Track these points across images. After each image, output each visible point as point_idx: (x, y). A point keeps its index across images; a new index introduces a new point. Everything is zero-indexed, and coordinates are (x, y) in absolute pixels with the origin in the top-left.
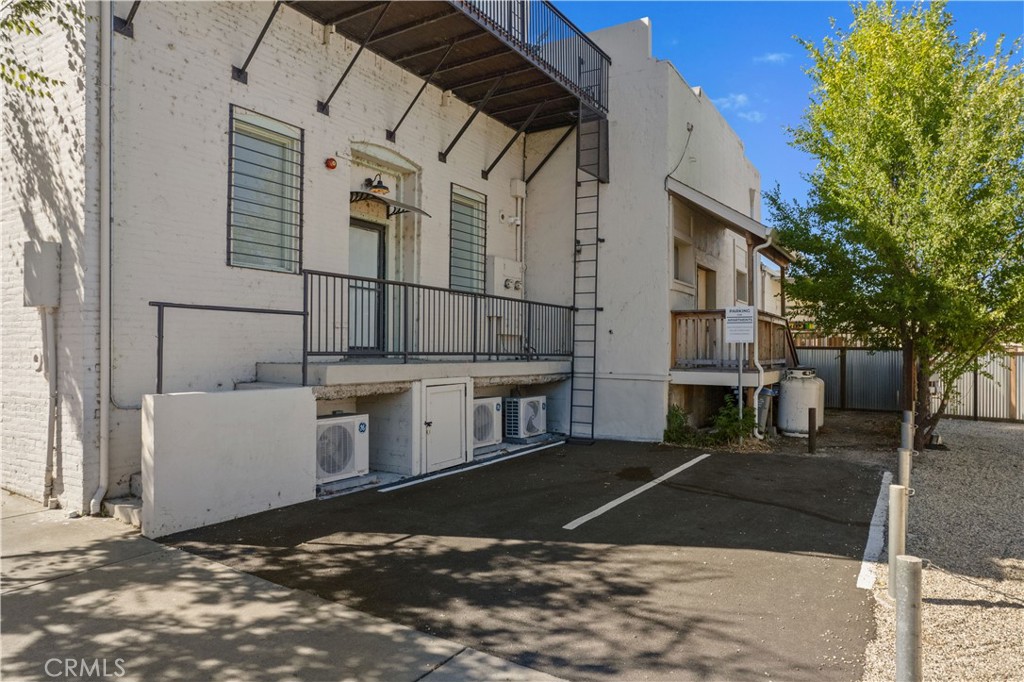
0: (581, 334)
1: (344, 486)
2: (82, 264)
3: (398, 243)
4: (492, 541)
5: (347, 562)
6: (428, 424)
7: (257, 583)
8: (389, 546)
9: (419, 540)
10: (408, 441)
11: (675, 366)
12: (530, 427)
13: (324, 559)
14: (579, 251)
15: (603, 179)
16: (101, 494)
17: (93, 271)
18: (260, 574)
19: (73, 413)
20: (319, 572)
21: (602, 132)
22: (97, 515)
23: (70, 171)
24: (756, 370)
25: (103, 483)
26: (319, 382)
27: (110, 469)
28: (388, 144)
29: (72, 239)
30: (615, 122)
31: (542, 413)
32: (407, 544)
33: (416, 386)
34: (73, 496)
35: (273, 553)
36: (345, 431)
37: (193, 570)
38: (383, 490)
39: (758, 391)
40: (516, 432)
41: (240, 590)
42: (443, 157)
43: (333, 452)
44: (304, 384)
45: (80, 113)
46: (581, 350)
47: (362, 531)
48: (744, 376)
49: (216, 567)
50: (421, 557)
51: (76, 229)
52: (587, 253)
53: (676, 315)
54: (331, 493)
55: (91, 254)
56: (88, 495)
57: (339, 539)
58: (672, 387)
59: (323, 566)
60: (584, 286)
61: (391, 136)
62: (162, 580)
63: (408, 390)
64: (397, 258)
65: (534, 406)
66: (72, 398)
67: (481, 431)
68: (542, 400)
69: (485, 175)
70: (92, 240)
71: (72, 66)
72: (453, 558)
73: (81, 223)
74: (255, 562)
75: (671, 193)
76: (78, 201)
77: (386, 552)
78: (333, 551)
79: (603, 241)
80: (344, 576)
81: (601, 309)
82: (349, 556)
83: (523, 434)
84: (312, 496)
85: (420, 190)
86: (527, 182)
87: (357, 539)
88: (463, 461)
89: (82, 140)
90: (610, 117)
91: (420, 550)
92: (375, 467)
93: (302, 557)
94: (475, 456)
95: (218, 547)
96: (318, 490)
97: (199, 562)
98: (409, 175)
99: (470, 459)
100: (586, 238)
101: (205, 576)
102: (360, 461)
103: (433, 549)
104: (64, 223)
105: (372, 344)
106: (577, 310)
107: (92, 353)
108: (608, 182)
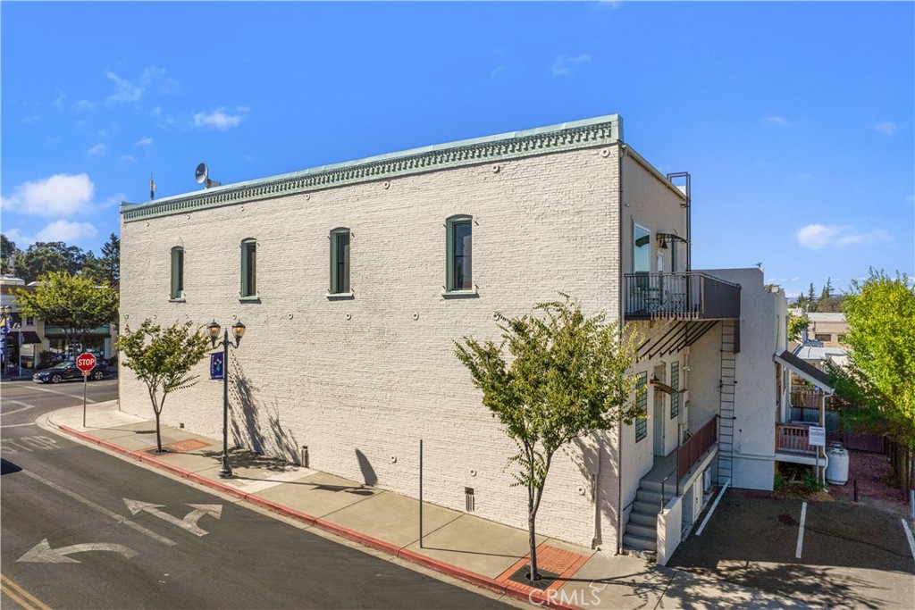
0: (724, 430)
6: (697, 499)
11: (777, 451)
13: (733, 573)
14: (722, 386)
15: (736, 350)
16: (621, 546)
17: (618, 462)
19: (609, 516)
21: (736, 325)
22: (623, 554)
24: (824, 458)
25: (621, 541)
29: (607, 449)
31: (710, 476)
34: (610, 546)
37: (700, 580)
38: (697, 534)
39: (825, 468)
44: (678, 497)
46: (725, 439)
48: (819, 460)
49: (705, 578)
51: (611, 446)
52: (728, 389)
53: (779, 425)
58: (778, 463)
59: (738, 577)
60: (727, 406)
70: (618, 451)
72: (768, 572)
74: (715, 576)
75: (776, 362)
78: (731, 569)
79: (737, 383)
81: (736, 418)
84: (680, 540)
85: (665, 373)
86: (689, 346)
90: (741, 318)
97: (695, 576)
100: (727, 381)
104: (601, 441)
106: (722, 418)
107: (618, 494)
108: (739, 351)
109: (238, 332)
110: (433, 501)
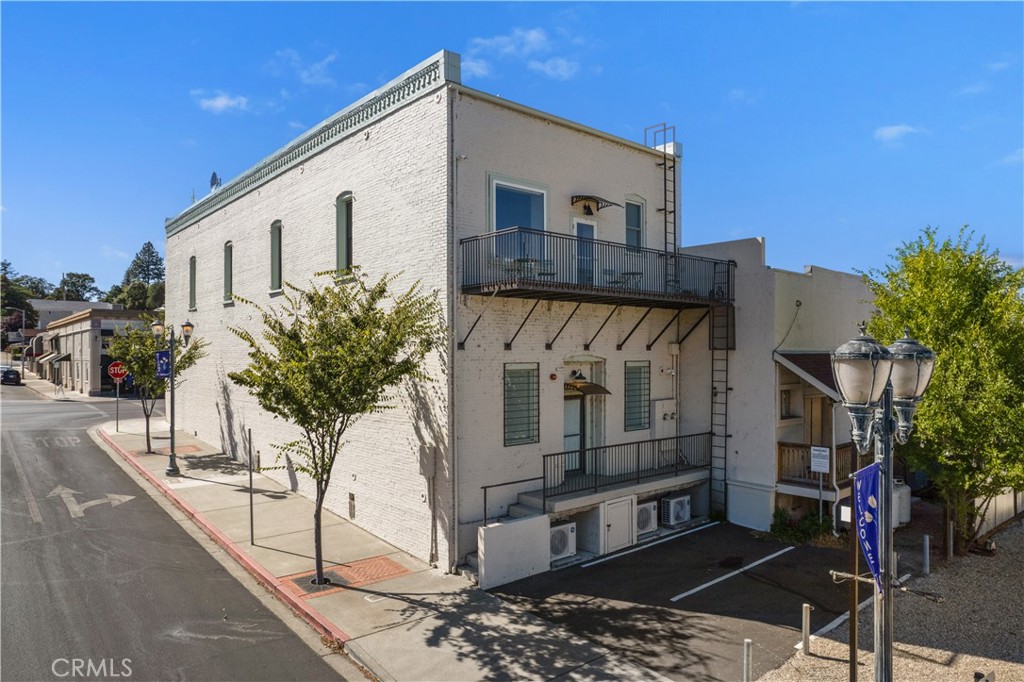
0: (717, 452)
1: (563, 562)
2: (447, 461)
3: (592, 404)
4: (631, 605)
5: (565, 610)
6: (609, 526)
7: (530, 617)
8: (585, 603)
9: (598, 601)
10: (598, 535)
11: (781, 480)
12: (677, 517)
13: (557, 607)
14: (716, 395)
15: (730, 346)
16: (456, 564)
17: (451, 463)
18: (530, 612)
19: (443, 527)
20: (555, 614)
21: (730, 314)
22: (455, 574)
23: (441, 416)
24: (834, 490)
25: (456, 559)
26: (551, 511)
27: (459, 552)
28: (586, 352)
29: (441, 447)
30: (739, 308)
31: (688, 508)
32: (595, 602)
33: (602, 505)
34: (444, 563)
35: (535, 602)
36: (564, 533)
37: (504, 608)
38: (584, 566)
39: (835, 504)
40: (668, 521)
41: (524, 619)
42: (619, 347)
43: (558, 544)
44: (544, 513)
45: (445, 390)
46: (718, 463)
47: (572, 593)
48: (823, 493)
49: (514, 607)
50: (599, 611)
51: (444, 444)
52: (720, 398)
53: (782, 445)
54: (557, 566)
55: (450, 456)
56: (451, 566)
57: (561, 597)
58: (778, 495)
59: (556, 611)
60: (719, 419)
61: (587, 347)
62: (495, 611)
63: (598, 508)
64: (592, 413)
65: (681, 504)
66: (442, 520)
67: (643, 522)
68: (687, 498)
69: (649, 347)
70: (451, 450)
71: (443, 371)
72: (613, 612)
73: (446, 442)
74: (529, 607)
75: (776, 362)
76: (445, 431)
77: (583, 606)
78: (561, 603)
79: (731, 389)
80: (564, 616)
81: (730, 436)
82: (567, 607)
83: (672, 522)
84: (548, 569)
85: (605, 373)
86: (680, 343)
87: (570, 598)
88: (630, 544)
89: (446, 404)
90: (736, 305)
91: (599, 607)
92: (580, 548)
93: (548, 605)
94: (638, 540)
95: (512, 597)
96: (551, 565)
97: (505, 604)
98: (599, 365)
99: (635, 542)
100: (721, 387)
101: (510, 612)
102: (571, 548)
103: (605, 607)
104: (437, 438)
105: (578, 467)
106: (714, 434)
107: (451, 501)
108: (733, 348)
109: (187, 331)
110: (331, 508)
